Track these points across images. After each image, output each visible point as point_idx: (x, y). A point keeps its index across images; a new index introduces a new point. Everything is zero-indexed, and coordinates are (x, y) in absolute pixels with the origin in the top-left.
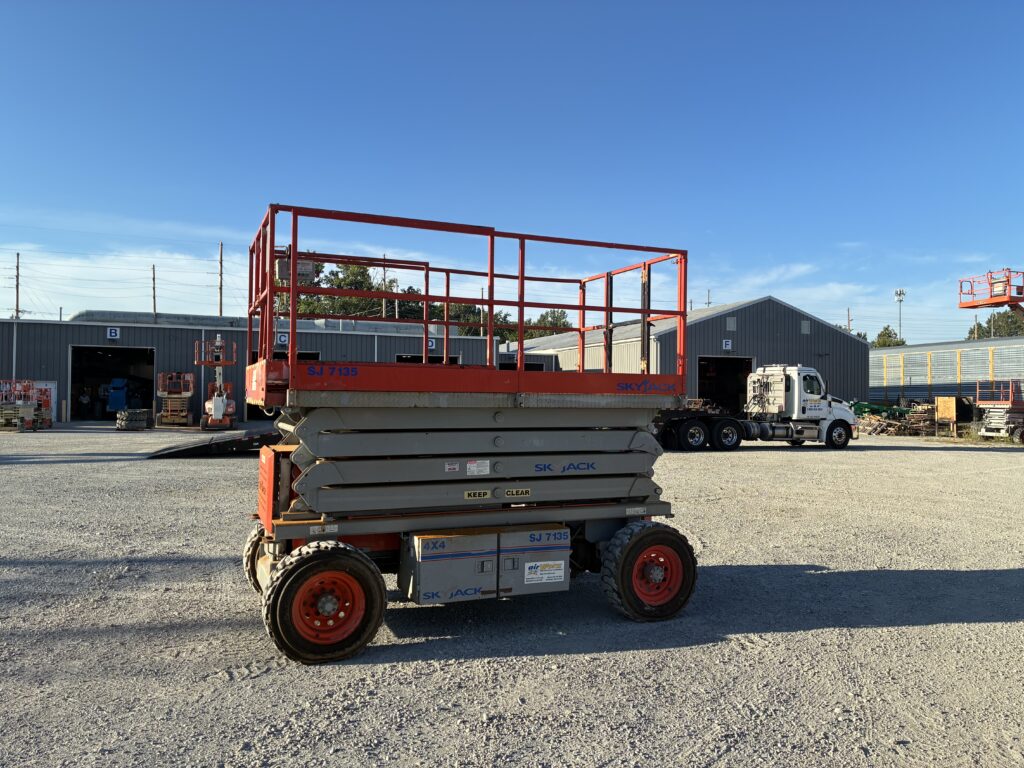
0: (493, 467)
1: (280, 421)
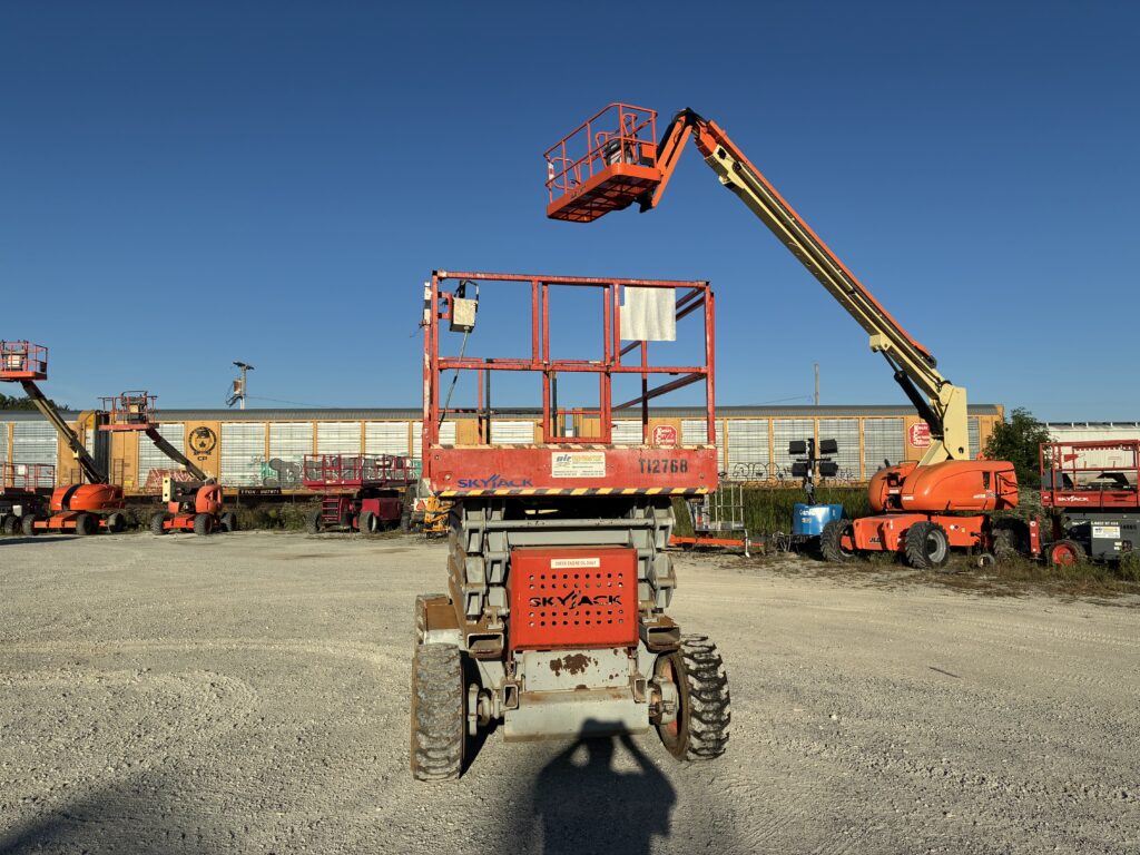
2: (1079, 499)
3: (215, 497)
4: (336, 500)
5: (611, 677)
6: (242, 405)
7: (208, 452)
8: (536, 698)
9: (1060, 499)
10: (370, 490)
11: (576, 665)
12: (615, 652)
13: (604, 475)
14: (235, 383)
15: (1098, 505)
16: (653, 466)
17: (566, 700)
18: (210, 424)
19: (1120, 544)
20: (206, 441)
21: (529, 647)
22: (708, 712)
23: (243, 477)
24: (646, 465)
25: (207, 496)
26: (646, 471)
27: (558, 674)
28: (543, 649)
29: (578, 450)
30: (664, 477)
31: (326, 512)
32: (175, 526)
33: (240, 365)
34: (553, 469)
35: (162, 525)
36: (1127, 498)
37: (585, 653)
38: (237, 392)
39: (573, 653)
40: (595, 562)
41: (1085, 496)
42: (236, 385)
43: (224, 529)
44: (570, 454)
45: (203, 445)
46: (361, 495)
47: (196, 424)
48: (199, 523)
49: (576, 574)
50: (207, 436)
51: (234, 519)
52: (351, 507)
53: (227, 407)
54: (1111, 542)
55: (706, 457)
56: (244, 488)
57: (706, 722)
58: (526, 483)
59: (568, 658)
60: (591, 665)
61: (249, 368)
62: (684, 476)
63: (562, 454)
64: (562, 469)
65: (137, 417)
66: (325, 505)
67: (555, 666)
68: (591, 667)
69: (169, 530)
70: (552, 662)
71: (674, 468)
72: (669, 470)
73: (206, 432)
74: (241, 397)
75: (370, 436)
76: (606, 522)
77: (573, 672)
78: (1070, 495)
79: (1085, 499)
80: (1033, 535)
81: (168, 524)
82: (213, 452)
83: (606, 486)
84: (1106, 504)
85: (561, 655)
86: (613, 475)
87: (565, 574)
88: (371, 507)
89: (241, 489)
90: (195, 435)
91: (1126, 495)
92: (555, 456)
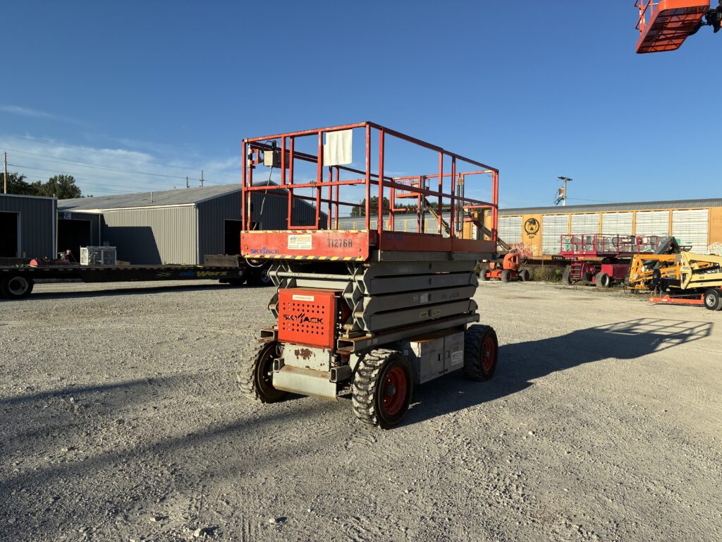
0: (429, 297)
1: (271, 270)
3: (515, 261)
4: (580, 265)
5: (321, 365)
6: (563, 203)
7: (535, 233)
8: (290, 369)
10: (610, 258)
11: (306, 354)
12: (324, 351)
13: (311, 248)
14: (560, 190)
16: (334, 244)
17: (300, 373)
18: (536, 216)
20: (534, 227)
21: (288, 341)
22: (360, 396)
23: (555, 249)
24: (331, 243)
25: (510, 259)
26: (331, 246)
27: (298, 358)
28: (293, 343)
29: (300, 234)
30: (340, 250)
31: (573, 272)
32: (492, 276)
33: (562, 178)
34: (289, 245)
35: (485, 275)
37: (310, 349)
38: (561, 196)
39: (305, 348)
40: (312, 299)
42: (560, 191)
43: (520, 279)
44: (296, 236)
45: (532, 229)
46: (604, 262)
47: (528, 217)
48: (503, 275)
49: (303, 304)
50: (534, 224)
51: (527, 273)
52: (591, 269)
53: (555, 205)
55: (361, 238)
56: (555, 256)
57: (359, 402)
58: (277, 252)
59: (302, 350)
60: (313, 356)
61: (569, 180)
62: (350, 250)
63: (293, 236)
64: (292, 244)
65: (467, 214)
66: (573, 267)
67: (297, 353)
68: (312, 357)
69: (490, 278)
70: (296, 351)
71: (345, 245)
72: (342, 246)
73: (533, 222)
74: (563, 199)
75: (639, 221)
76: (330, 276)
77: (304, 358)
81: (488, 275)
82: (538, 233)
83: (311, 255)
85: (299, 348)
86: (315, 248)
87: (299, 303)
88: (608, 269)
89: (553, 256)
90: (528, 223)
92: (290, 237)
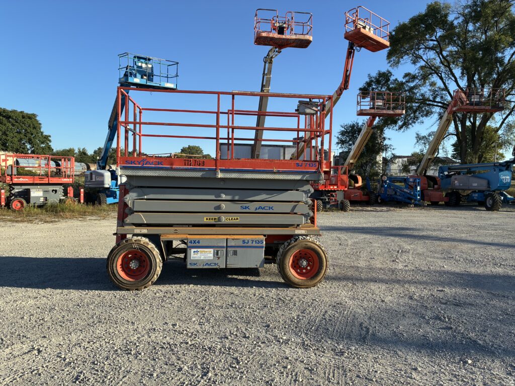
2: (24, 180)
9: (15, 180)
15: (32, 182)
19: (43, 198)
36: (44, 180)
41: (27, 178)
54: (39, 198)
78: (20, 178)
79: (27, 180)
80: (3, 196)
84: (36, 182)
91: (44, 178)
